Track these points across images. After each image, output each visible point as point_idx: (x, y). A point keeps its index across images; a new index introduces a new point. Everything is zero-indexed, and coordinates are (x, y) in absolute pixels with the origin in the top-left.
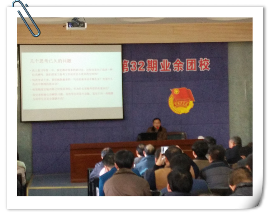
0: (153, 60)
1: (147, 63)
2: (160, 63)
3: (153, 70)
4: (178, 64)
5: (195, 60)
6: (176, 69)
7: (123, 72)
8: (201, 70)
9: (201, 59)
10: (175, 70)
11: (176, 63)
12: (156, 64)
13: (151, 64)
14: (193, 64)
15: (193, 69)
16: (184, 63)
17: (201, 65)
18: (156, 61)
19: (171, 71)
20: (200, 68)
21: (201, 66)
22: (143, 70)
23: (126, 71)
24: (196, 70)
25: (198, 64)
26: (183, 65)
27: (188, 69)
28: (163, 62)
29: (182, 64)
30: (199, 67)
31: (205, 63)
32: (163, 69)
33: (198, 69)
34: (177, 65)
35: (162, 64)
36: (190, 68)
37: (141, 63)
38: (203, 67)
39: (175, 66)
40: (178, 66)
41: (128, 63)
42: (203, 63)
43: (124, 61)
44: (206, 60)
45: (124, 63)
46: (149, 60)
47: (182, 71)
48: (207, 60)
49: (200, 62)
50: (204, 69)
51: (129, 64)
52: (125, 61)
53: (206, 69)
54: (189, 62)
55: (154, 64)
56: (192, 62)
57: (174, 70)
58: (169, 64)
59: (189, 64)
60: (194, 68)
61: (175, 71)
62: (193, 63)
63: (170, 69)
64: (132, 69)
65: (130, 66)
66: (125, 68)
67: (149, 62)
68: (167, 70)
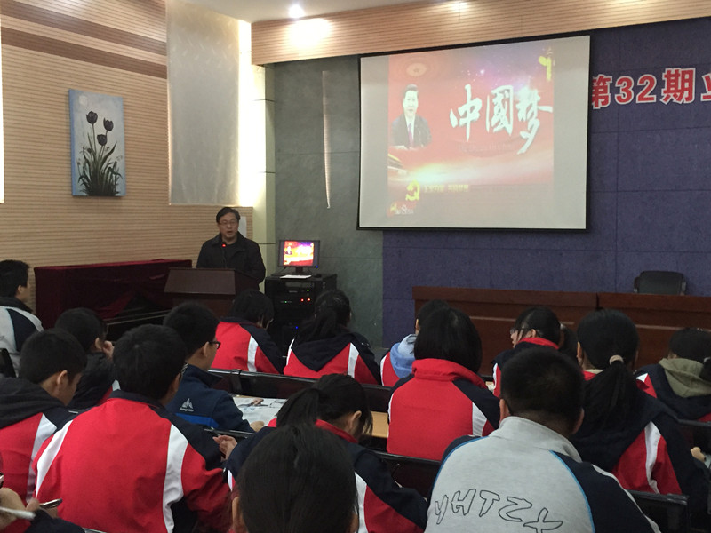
0: (680, 70)
1: (664, 78)
2: (703, 77)
3: (679, 99)
7: (593, 108)
12: (690, 81)
13: (676, 81)
18: (690, 73)
22: (652, 99)
23: (603, 103)
32: (709, 93)
35: (708, 79)
37: (647, 80)
41: (608, 84)
43: (595, 79)
45: (598, 83)
46: (669, 72)
51: (612, 85)
52: (601, 78)
55: (684, 81)
64: (619, 98)
65: (615, 90)
66: (602, 97)
67: (669, 75)
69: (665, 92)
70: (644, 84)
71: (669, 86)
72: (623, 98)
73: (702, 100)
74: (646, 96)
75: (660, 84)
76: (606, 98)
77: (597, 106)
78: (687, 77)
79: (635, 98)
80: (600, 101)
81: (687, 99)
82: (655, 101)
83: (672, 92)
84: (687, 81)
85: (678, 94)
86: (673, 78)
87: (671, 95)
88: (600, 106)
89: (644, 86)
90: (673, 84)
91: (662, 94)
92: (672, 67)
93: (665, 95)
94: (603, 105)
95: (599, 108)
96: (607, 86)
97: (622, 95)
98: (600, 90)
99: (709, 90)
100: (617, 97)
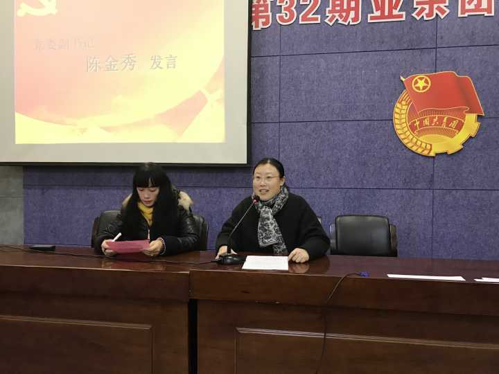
3: (345, 20)
6: (422, 13)
7: (255, 29)
10: (418, 14)
15: (484, 10)
19: (404, 19)
24: (492, 14)
27: (464, 11)
32: (378, 13)
36: (472, 6)
39: (419, 3)
40: (431, 3)
41: (269, 1)
47: (442, 16)
57: (414, 15)
60: (484, 4)
61: (418, 18)
63: (404, 13)
64: (281, 18)
65: (276, 9)
66: (262, 17)
68: (391, 15)
69: (330, 12)
71: (334, 5)
72: (285, 17)
73: (369, 21)
74: (310, 16)
75: (325, 3)
76: (267, 17)
77: (257, 26)
79: (298, 18)
80: (261, 21)
81: (354, 20)
82: (319, 22)
83: (337, 11)
85: (344, 14)
87: (337, 15)
88: (261, 26)
89: (307, 5)
90: (338, 2)
91: (327, 14)
93: (330, 15)
94: (263, 25)
95: (259, 29)
96: (268, 4)
97: (284, 15)
98: (261, 9)
99: (377, 10)
100: (279, 17)
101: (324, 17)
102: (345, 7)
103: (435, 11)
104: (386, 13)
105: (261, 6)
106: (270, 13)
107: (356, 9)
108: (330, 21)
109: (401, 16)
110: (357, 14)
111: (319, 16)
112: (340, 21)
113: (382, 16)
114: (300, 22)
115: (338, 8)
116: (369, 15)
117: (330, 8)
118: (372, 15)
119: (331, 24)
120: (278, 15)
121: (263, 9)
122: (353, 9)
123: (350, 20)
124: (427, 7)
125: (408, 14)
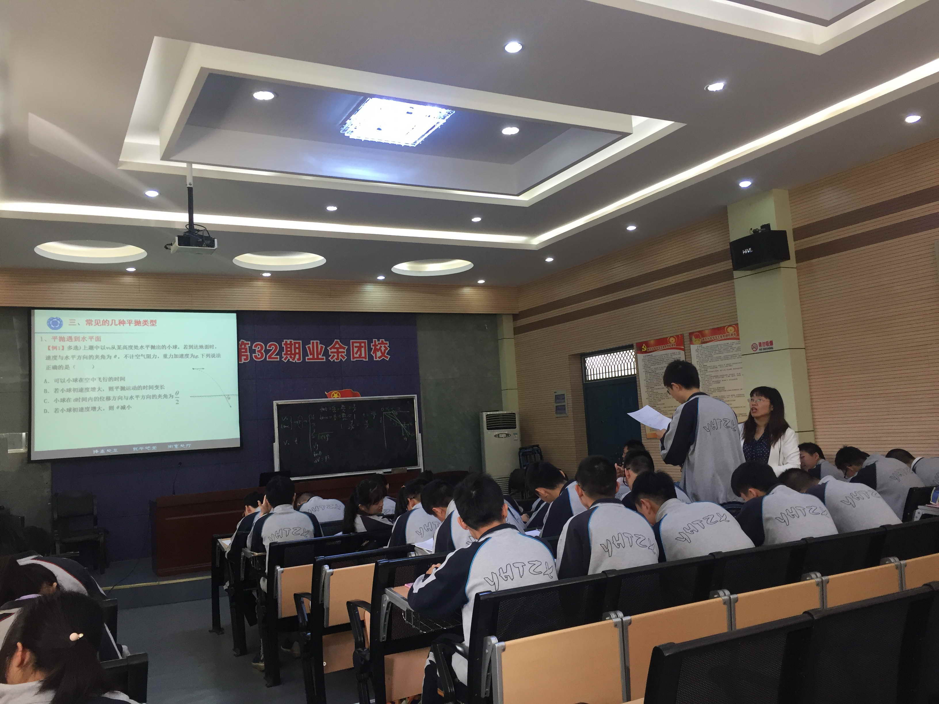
0: (293, 341)
1: (283, 346)
2: (307, 346)
3: (293, 360)
4: (337, 348)
5: (365, 343)
6: (334, 358)
7: (240, 362)
8: (375, 359)
9: (375, 341)
10: (332, 358)
11: (334, 347)
12: (299, 348)
13: (291, 348)
14: (363, 349)
15: (363, 358)
16: (347, 347)
17: (376, 350)
18: (299, 343)
19: (325, 360)
20: (374, 355)
21: (375, 352)
22: (277, 358)
23: (245, 359)
24: (367, 360)
25: (370, 349)
26: (345, 351)
27: (354, 358)
28: (311, 346)
29: (344, 348)
30: (372, 353)
31: (381, 347)
32: (311, 357)
33: (371, 357)
34: (335, 350)
35: (309, 347)
36: (357, 356)
37: (273, 346)
38: (379, 354)
39: (332, 352)
40: (338, 352)
41: (247, 346)
42: (378, 347)
43: (240, 342)
44: (382, 343)
45: (241, 346)
46: (286, 342)
47: (344, 360)
48: (384, 342)
49: (373, 345)
50: (379, 358)
51: (250, 348)
52: (243, 342)
53: (383, 357)
54: (355, 345)
55: (295, 348)
56: (360, 344)
57: (330, 358)
58: (322, 348)
59: (356, 350)
60: (363, 355)
61: (332, 360)
62: (363, 347)
63: (324, 357)
64: (256, 357)
65: (252, 351)
66: (244, 355)
67: (286, 344)
68: (318, 358)
69: (285, 354)
70: (272, 348)
71: (287, 351)
72: (258, 356)
73: (307, 361)
74: (273, 356)
75: (282, 349)
76: (247, 356)
77: (241, 361)
78: (297, 345)
79: (266, 357)
80: (243, 358)
81: (298, 360)
82: (278, 360)
83: (289, 354)
84: (297, 348)
85: (293, 356)
86: (288, 346)
87: (289, 356)
88: (243, 361)
89: (272, 350)
90: (289, 349)
91: (283, 356)
92: (288, 339)
93: (285, 356)
94: (245, 360)
95: (242, 362)
96: (247, 348)
97: (257, 355)
98: (242, 350)
99: (310, 355)
100: (254, 356)
101: (281, 357)
102: (293, 352)
103: (340, 357)
104: (316, 357)
105: (243, 349)
106: (249, 354)
107: (299, 353)
108: (285, 359)
109: (323, 359)
110: (300, 356)
111: (278, 357)
112: (291, 360)
113: (313, 358)
114: (268, 360)
115: (289, 353)
116: (307, 358)
117: (285, 352)
118: (308, 357)
119: (286, 361)
120: (253, 355)
121: (244, 350)
122: (297, 353)
123: (296, 359)
124: (336, 354)
125: (327, 358)
